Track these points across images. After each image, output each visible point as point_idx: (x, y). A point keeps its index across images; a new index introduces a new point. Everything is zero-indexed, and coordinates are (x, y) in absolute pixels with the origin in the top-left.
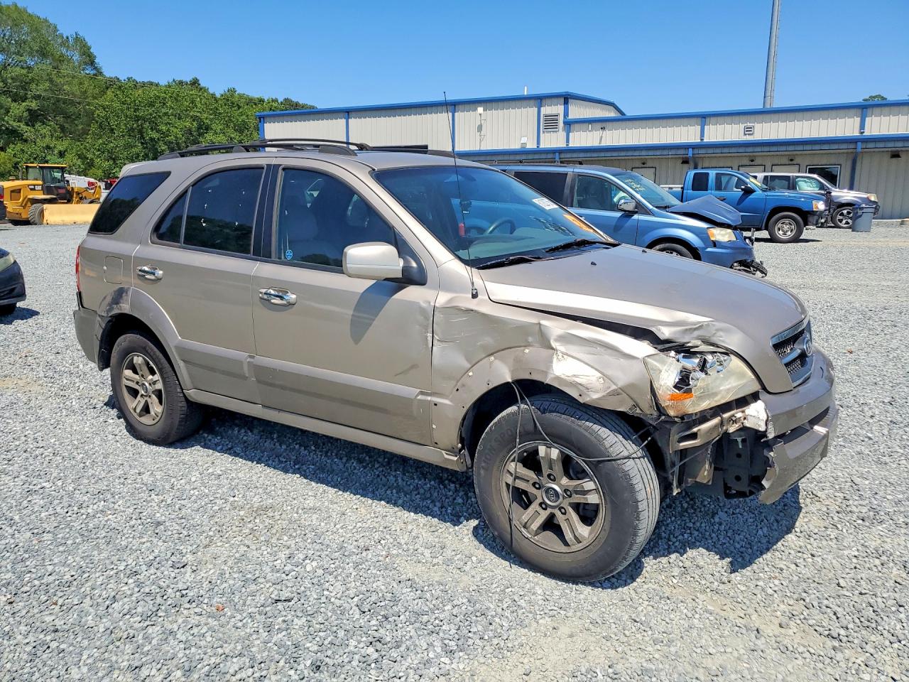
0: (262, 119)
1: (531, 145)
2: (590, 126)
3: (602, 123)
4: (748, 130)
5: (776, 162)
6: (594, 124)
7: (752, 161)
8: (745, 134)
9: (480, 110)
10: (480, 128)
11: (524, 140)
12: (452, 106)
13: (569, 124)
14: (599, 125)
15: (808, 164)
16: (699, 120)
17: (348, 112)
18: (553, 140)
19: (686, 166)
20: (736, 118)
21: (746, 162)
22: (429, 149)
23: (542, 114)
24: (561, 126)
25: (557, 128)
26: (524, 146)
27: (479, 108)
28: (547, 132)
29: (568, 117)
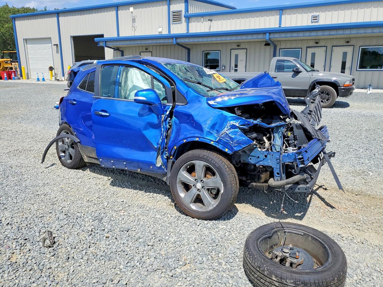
0: (14, 19)
1: (165, 32)
2: (202, 18)
3: (210, 16)
4: (315, 18)
5: (335, 44)
6: (204, 17)
7: (317, 43)
8: (312, 22)
9: (131, 9)
10: (134, 20)
11: (160, 30)
12: (117, 7)
13: (188, 18)
14: (208, 18)
15: (360, 45)
16: (278, 12)
17: (58, 13)
18: (179, 29)
19: (268, 47)
20: (306, 9)
21: (312, 44)
22: (105, 36)
23: (171, 11)
24: (183, 19)
25: (180, 21)
26: (160, 33)
27: (130, 8)
28: (174, 24)
29: (188, 12)
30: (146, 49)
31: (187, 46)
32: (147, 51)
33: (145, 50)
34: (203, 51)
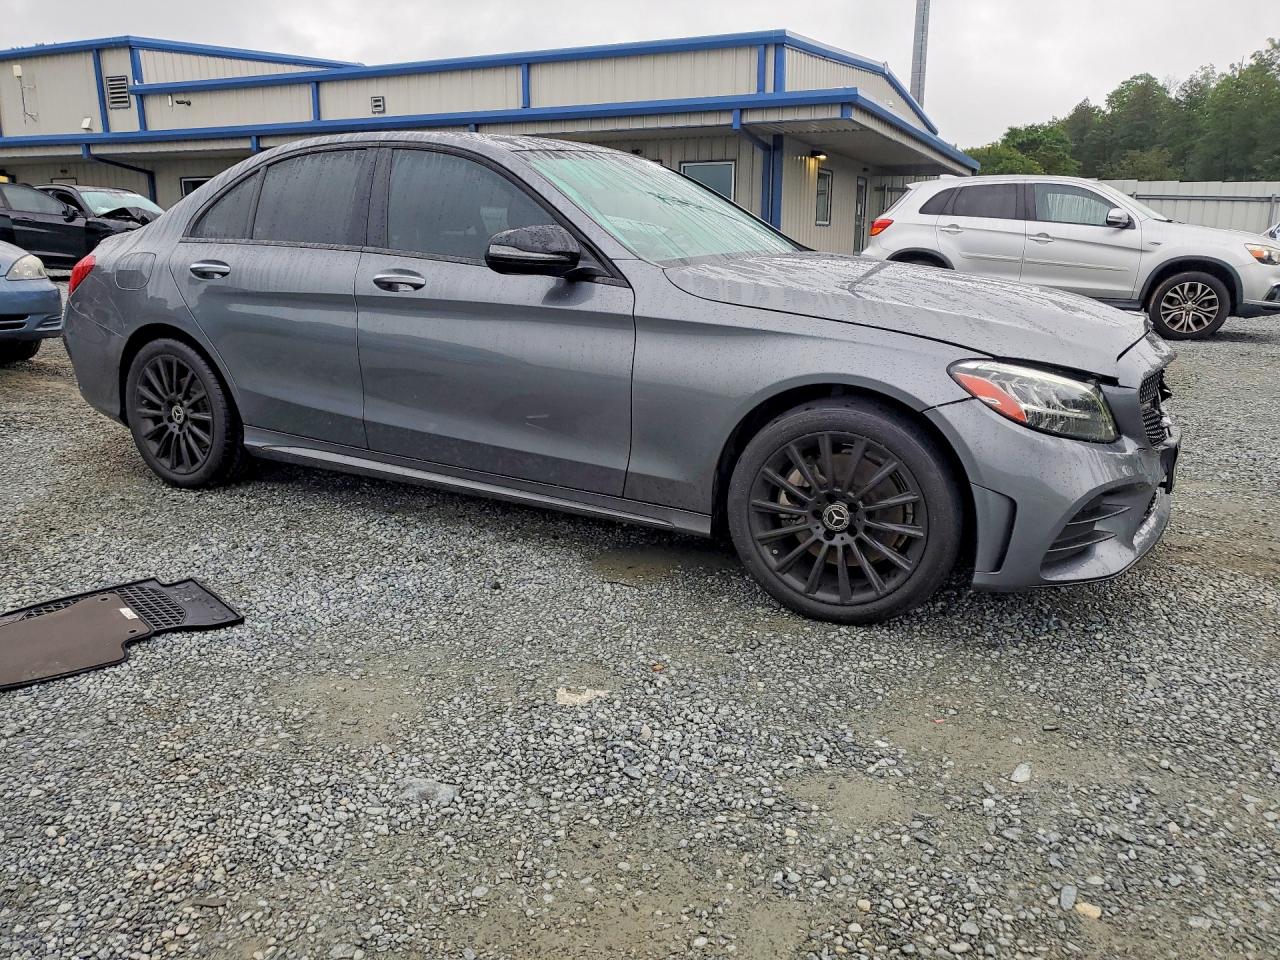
1: (98, 129)
2: (169, 97)
4: (378, 103)
6: (173, 96)
9: (17, 69)
11: (86, 124)
13: (142, 95)
14: (181, 98)
18: (124, 121)
20: (360, 84)
23: (105, 75)
24: (133, 98)
25: (126, 102)
26: (89, 132)
27: (15, 66)
28: (115, 108)
29: (141, 81)
30: (62, 171)
31: (148, 168)
32: (67, 175)
33: (61, 175)
34: (181, 179)
